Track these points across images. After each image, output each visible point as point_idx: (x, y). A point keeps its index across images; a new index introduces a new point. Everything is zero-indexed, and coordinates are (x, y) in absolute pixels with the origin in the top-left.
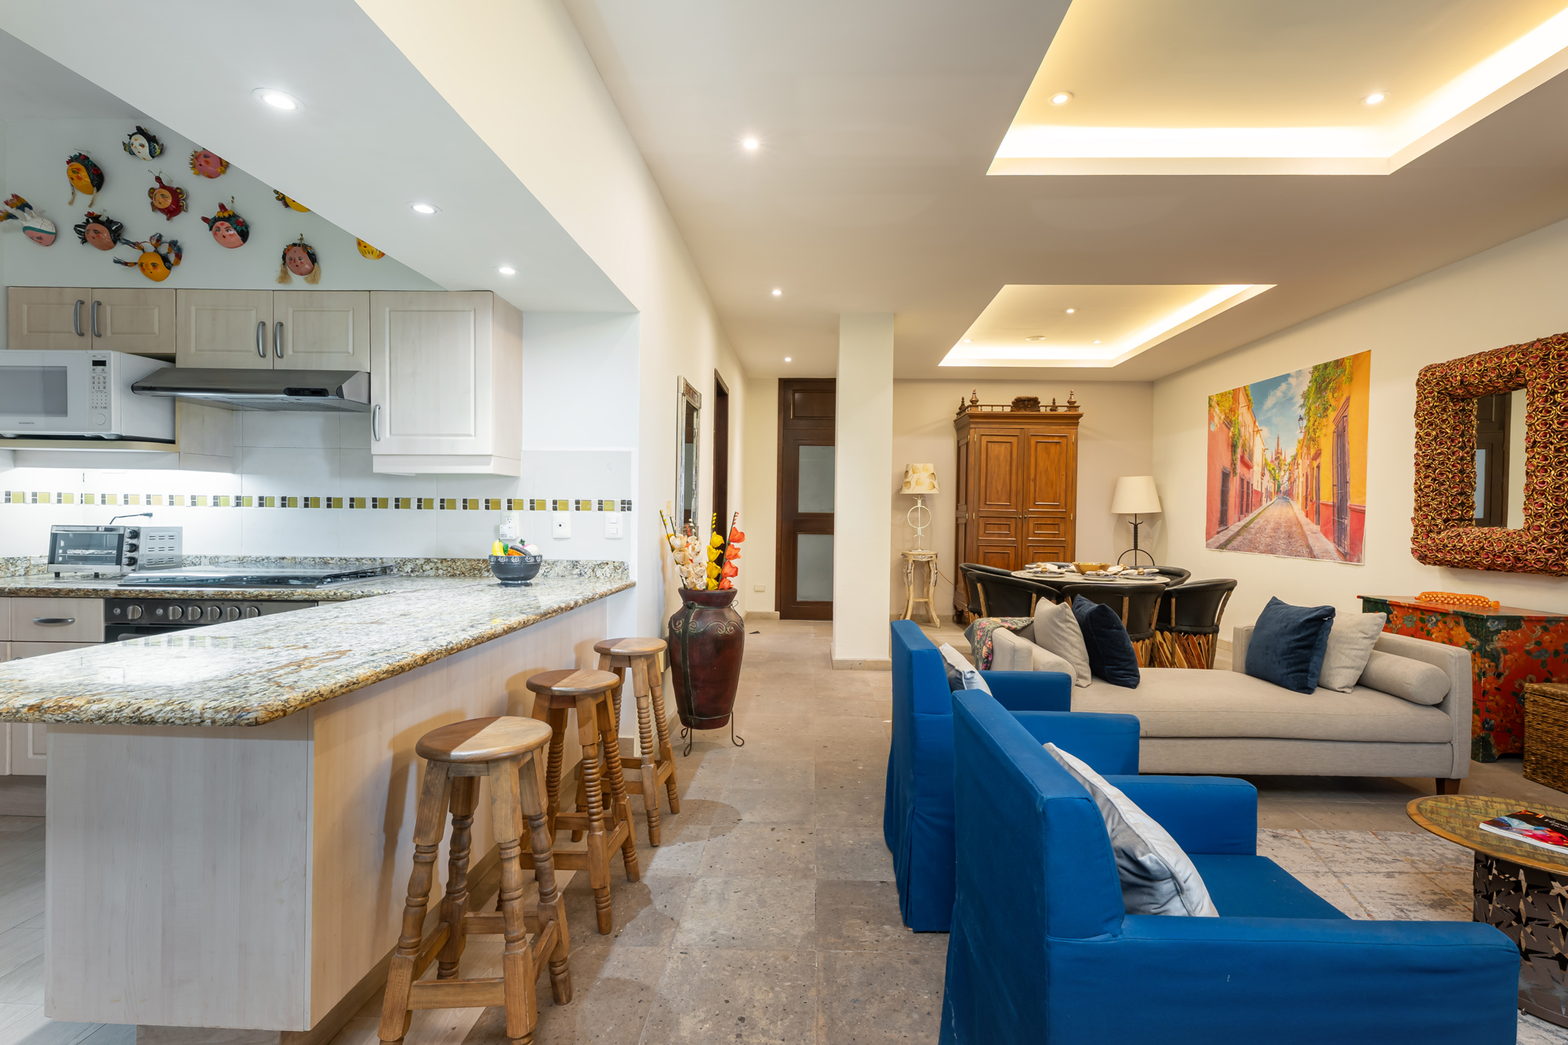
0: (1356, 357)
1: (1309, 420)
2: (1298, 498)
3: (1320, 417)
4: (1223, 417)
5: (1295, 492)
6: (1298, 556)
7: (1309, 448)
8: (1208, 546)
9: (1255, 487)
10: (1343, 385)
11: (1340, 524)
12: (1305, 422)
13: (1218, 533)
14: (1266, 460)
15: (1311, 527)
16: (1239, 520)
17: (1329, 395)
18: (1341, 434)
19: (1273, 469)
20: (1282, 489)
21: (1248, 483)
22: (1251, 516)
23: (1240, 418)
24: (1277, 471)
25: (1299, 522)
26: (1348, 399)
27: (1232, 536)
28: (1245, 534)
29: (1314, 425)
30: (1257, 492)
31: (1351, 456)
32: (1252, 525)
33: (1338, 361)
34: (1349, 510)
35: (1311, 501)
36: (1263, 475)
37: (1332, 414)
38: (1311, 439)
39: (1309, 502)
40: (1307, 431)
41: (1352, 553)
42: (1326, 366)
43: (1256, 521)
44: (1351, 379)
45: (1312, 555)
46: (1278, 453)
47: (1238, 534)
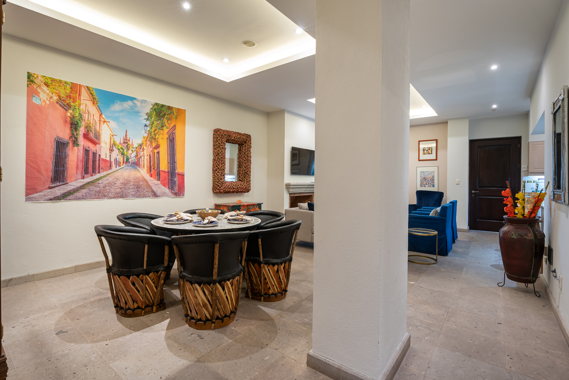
0: (178, 110)
1: (151, 128)
2: (144, 167)
3: (159, 129)
4: (55, 98)
5: (141, 163)
6: (145, 197)
7: (151, 142)
8: (27, 200)
9: (103, 157)
10: (173, 119)
11: (172, 180)
12: (148, 129)
13: (50, 188)
14: (114, 141)
15: (153, 182)
16: (83, 178)
17: (165, 120)
18: (172, 141)
19: (121, 148)
20: (130, 160)
21: (94, 154)
22: (98, 176)
23: (82, 107)
24: (125, 150)
25: (145, 179)
26: (175, 126)
27: (73, 190)
28: (92, 188)
29: (154, 131)
30: (105, 161)
31: (177, 151)
32: (100, 182)
33: (170, 107)
34: (176, 174)
35: (154, 169)
36: (111, 150)
37: (166, 130)
38: (152, 138)
39: (152, 169)
40: (150, 133)
41: (179, 192)
42: (163, 106)
43: (105, 179)
44: (176, 118)
45: (155, 195)
46: (126, 140)
47: (82, 187)
